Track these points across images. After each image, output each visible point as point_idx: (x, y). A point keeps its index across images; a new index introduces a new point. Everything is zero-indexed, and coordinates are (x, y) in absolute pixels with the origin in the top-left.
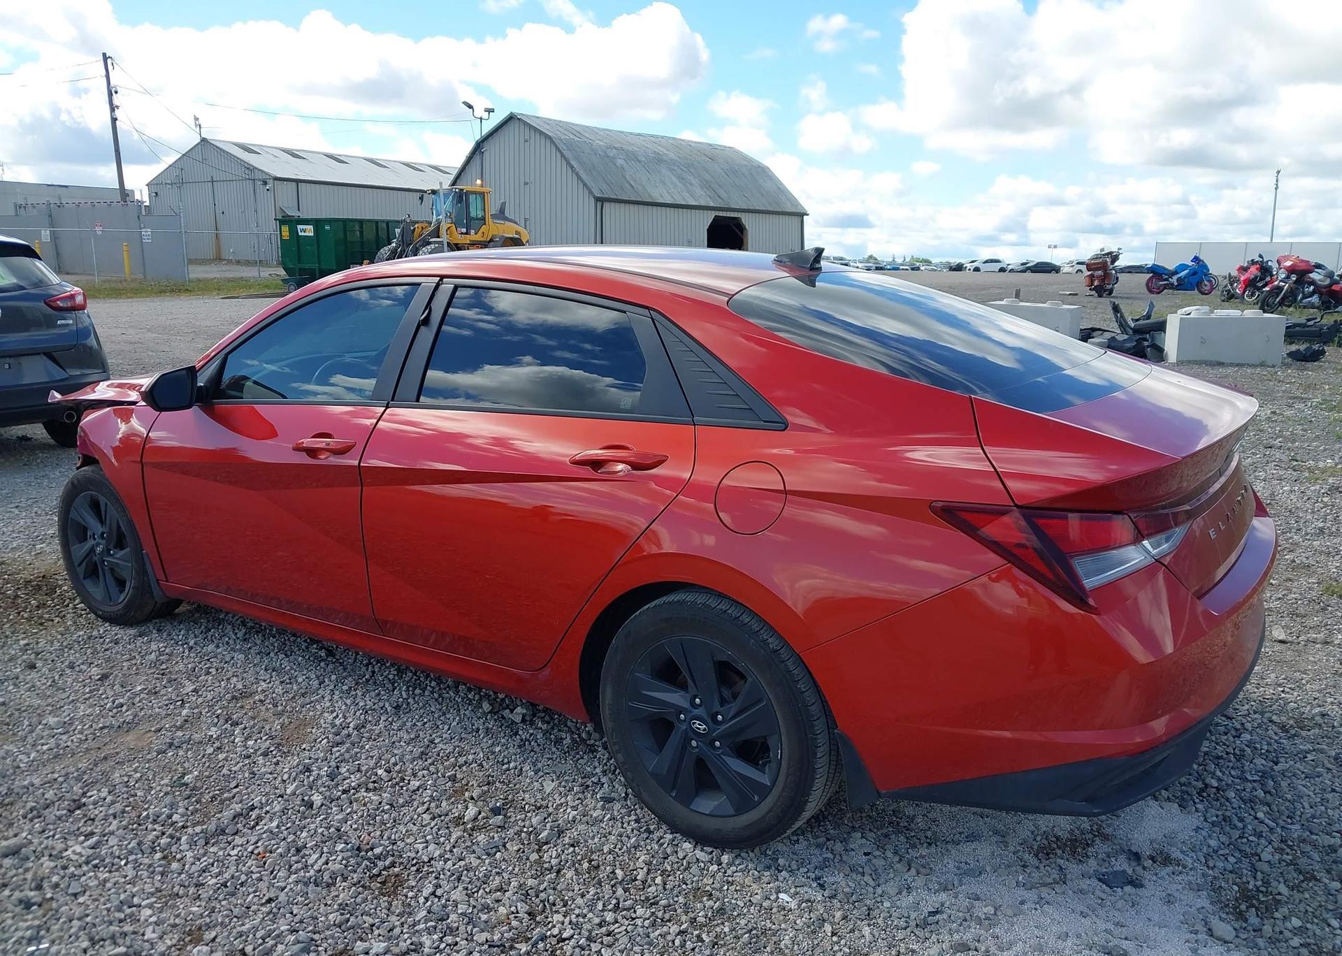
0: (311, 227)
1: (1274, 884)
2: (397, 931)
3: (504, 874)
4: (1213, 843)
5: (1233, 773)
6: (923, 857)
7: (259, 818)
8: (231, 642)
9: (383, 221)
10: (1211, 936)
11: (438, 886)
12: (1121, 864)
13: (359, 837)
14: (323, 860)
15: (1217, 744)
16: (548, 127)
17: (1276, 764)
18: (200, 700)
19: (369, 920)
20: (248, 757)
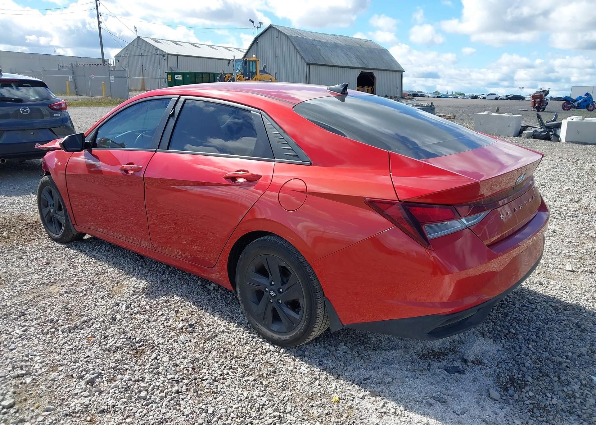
0: (181, 76)
1: (527, 376)
2: (136, 372)
3: (187, 352)
4: (503, 357)
5: (524, 327)
6: (369, 355)
7: (93, 323)
8: (103, 251)
9: (212, 73)
10: (489, 397)
11: (158, 355)
12: (458, 364)
13: (131, 333)
14: (115, 341)
15: (522, 314)
16: (287, 31)
17: (547, 324)
18: (83, 274)
19: (126, 367)
20: (96, 299)
